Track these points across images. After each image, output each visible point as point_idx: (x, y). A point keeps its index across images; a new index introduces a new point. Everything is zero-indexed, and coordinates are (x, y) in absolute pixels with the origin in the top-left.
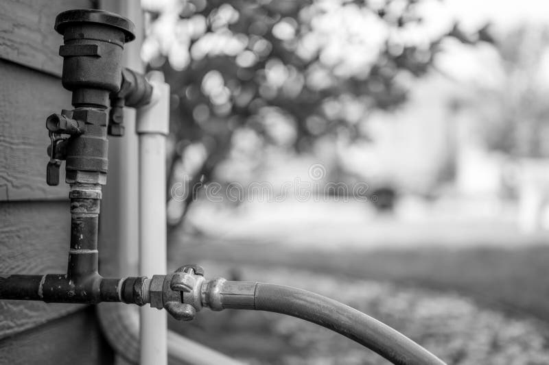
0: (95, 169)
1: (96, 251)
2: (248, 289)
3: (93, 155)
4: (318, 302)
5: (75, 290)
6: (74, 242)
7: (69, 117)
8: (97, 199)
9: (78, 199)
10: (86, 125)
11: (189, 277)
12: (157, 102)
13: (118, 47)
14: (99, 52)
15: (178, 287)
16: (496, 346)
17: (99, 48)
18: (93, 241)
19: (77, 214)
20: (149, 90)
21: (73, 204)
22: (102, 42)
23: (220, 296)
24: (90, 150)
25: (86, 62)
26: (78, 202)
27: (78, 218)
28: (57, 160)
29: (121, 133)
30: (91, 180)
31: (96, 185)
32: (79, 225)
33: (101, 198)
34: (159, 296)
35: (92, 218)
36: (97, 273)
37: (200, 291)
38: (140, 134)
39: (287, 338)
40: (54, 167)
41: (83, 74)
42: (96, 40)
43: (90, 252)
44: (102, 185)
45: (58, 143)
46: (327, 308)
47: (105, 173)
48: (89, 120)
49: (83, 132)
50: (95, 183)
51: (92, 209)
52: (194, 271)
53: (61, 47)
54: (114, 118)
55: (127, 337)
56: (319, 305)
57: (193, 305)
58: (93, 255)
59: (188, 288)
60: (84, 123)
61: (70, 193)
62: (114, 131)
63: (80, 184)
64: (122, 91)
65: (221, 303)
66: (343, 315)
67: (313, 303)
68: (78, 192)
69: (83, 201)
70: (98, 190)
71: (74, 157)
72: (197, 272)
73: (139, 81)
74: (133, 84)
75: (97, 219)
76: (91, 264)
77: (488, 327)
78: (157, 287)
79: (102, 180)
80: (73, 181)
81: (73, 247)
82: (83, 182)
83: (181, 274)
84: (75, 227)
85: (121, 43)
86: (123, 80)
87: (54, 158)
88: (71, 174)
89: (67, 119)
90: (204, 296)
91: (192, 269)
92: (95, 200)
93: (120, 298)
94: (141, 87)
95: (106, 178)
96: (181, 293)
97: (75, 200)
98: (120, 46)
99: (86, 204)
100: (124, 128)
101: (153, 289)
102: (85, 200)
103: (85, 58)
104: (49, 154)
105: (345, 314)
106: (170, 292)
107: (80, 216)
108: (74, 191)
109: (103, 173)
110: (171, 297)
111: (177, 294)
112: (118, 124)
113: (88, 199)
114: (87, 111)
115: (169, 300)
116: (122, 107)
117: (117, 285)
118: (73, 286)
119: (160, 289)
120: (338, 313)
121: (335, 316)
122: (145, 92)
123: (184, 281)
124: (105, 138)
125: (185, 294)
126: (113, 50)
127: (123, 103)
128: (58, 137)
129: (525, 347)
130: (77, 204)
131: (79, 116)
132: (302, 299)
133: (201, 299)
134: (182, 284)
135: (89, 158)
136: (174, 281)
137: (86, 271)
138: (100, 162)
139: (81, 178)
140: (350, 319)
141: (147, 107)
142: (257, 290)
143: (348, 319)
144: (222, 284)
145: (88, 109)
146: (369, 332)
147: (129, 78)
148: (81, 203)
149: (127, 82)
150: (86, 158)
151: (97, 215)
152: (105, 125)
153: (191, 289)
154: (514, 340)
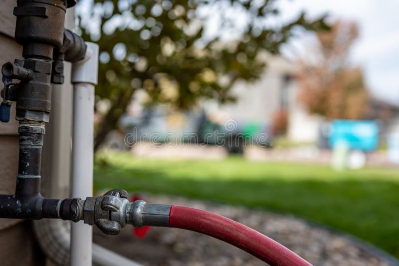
0: (40, 109)
1: (40, 177)
2: (164, 210)
3: (40, 98)
4: (222, 222)
5: (22, 208)
6: (22, 168)
7: (20, 66)
8: (42, 134)
9: (26, 134)
10: (34, 73)
11: (116, 199)
12: (89, 58)
13: (62, 10)
14: (47, 14)
15: (107, 207)
16: (325, 255)
17: (47, 10)
18: (37, 168)
19: (24, 145)
20: (84, 47)
21: (21, 137)
22: (49, 5)
23: (141, 216)
24: (37, 93)
25: (36, 21)
26: (26, 135)
27: (26, 149)
28: (9, 101)
29: (62, 82)
30: (37, 118)
31: (41, 122)
32: (26, 154)
33: (44, 133)
34: (91, 214)
35: (37, 149)
36: (40, 194)
37: (125, 211)
38: (75, 83)
39: (171, 246)
40: (6, 106)
41: (33, 31)
42: (44, 3)
43: (35, 177)
44: (45, 122)
45: (10, 87)
46: (228, 226)
47: (48, 113)
48: (37, 69)
49: (31, 79)
50: (40, 120)
51: (37, 142)
52: (120, 194)
53: (15, 8)
54: (56, 69)
55: (56, 245)
56: (222, 224)
57: (119, 222)
58: (37, 179)
59: (115, 209)
60: (32, 71)
61: (19, 128)
62: (56, 79)
63: (28, 121)
64: (63, 47)
65: (142, 221)
66: (241, 232)
67: (217, 223)
68: (26, 128)
69: (30, 136)
70: (43, 127)
71: (24, 98)
72: (122, 195)
73: (77, 40)
74: (72, 42)
75: (41, 150)
76: (36, 187)
77: (319, 241)
78: (90, 207)
79: (46, 119)
80: (23, 119)
81: (20, 172)
82: (30, 119)
83: (110, 197)
84: (22, 156)
85: (64, 7)
86: (65, 38)
87: (6, 99)
88: (20, 113)
89: (19, 67)
90: (128, 215)
91: (118, 193)
92: (40, 134)
93: (59, 216)
94: (78, 45)
95: (49, 117)
96: (109, 212)
97: (24, 133)
98: (64, 10)
99: (32, 138)
100: (63, 77)
101: (86, 209)
102: (32, 135)
103: (35, 17)
104: (2, 97)
105: (243, 232)
106: (100, 211)
107: (28, 147)
108: (22, 127)
109: (47, 113)
110: (101, 215)
111: (106, 213)
112: (59, 73)
113: (34, 134)
114: (35, 61)
115: (99, 218)
116: (62, 61)
117: (57, 205)
118: (20, 205)
119: (92, 209)
120: (238, 230)
121: (235, 233)
122: (81, 49)
123: (113, 202)
124: (49, 84)
125: (113, 213)
126: (58, 12)
127: (63, 57)
128: (10, 82)
129: (346, 255)
130: (25, 137)
131: (29, 65)
132: (208, 219)
133: (126, 217)
134: (111, 205)
135: (36, 100)
136: (104, 202)
137: (31, 192)
138: (45, 104)
139: (29, 116)
140: (247, 236)
141: (81, 62)
142: (172, 211)
143: (245, 236)
144: (143, 206)
145: (36, 60)
146: (262, 247)
147: (69, 37)
148: (28, 137)
149: (68, 40)
150: (34, 100)
151: (41, 147)
152: (49, 74)
153: (118, 209)
154: (337, 251)
